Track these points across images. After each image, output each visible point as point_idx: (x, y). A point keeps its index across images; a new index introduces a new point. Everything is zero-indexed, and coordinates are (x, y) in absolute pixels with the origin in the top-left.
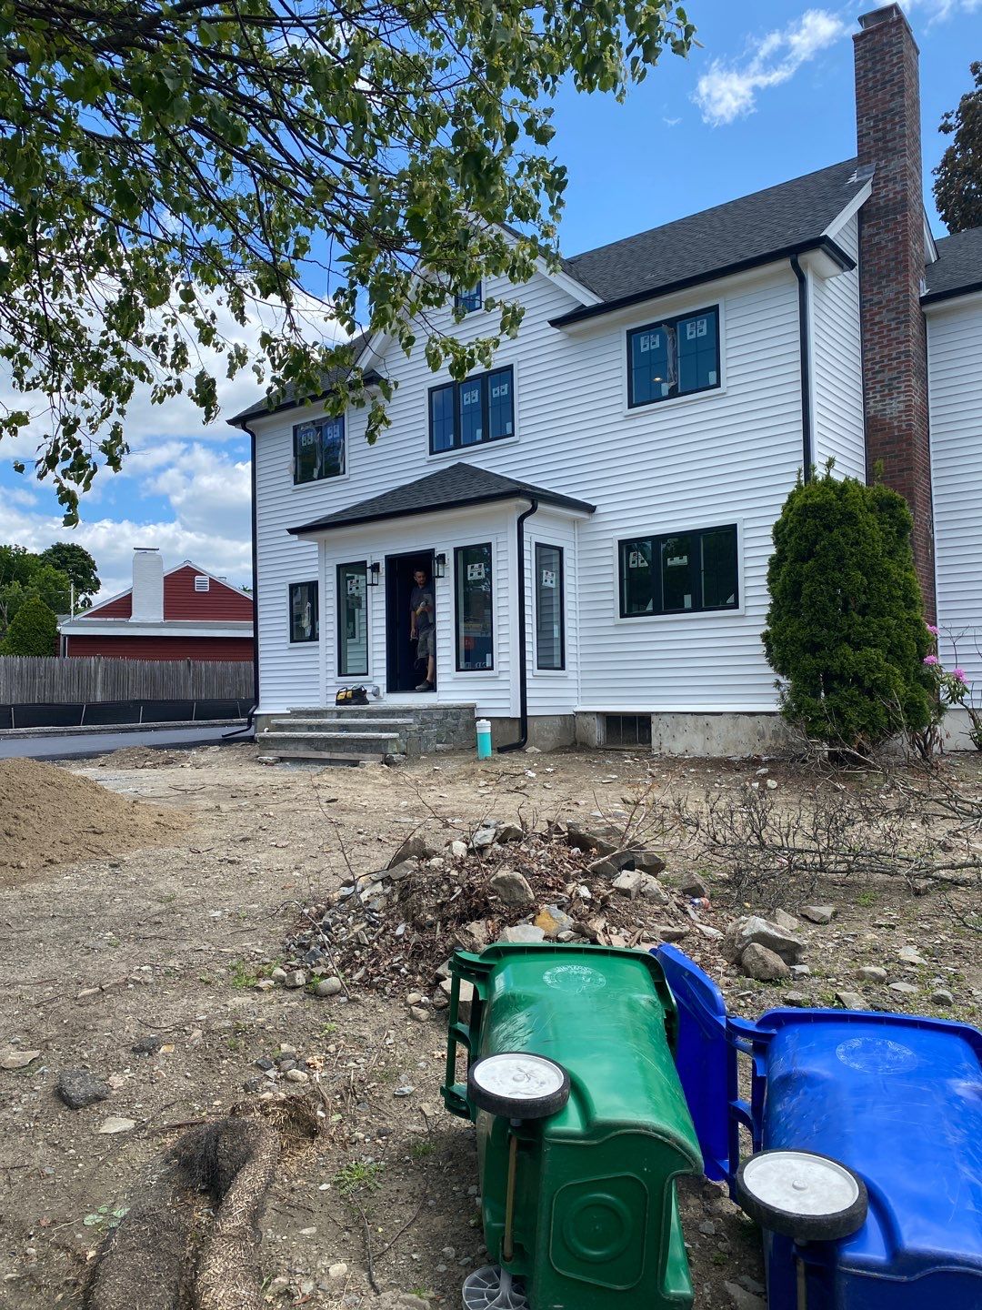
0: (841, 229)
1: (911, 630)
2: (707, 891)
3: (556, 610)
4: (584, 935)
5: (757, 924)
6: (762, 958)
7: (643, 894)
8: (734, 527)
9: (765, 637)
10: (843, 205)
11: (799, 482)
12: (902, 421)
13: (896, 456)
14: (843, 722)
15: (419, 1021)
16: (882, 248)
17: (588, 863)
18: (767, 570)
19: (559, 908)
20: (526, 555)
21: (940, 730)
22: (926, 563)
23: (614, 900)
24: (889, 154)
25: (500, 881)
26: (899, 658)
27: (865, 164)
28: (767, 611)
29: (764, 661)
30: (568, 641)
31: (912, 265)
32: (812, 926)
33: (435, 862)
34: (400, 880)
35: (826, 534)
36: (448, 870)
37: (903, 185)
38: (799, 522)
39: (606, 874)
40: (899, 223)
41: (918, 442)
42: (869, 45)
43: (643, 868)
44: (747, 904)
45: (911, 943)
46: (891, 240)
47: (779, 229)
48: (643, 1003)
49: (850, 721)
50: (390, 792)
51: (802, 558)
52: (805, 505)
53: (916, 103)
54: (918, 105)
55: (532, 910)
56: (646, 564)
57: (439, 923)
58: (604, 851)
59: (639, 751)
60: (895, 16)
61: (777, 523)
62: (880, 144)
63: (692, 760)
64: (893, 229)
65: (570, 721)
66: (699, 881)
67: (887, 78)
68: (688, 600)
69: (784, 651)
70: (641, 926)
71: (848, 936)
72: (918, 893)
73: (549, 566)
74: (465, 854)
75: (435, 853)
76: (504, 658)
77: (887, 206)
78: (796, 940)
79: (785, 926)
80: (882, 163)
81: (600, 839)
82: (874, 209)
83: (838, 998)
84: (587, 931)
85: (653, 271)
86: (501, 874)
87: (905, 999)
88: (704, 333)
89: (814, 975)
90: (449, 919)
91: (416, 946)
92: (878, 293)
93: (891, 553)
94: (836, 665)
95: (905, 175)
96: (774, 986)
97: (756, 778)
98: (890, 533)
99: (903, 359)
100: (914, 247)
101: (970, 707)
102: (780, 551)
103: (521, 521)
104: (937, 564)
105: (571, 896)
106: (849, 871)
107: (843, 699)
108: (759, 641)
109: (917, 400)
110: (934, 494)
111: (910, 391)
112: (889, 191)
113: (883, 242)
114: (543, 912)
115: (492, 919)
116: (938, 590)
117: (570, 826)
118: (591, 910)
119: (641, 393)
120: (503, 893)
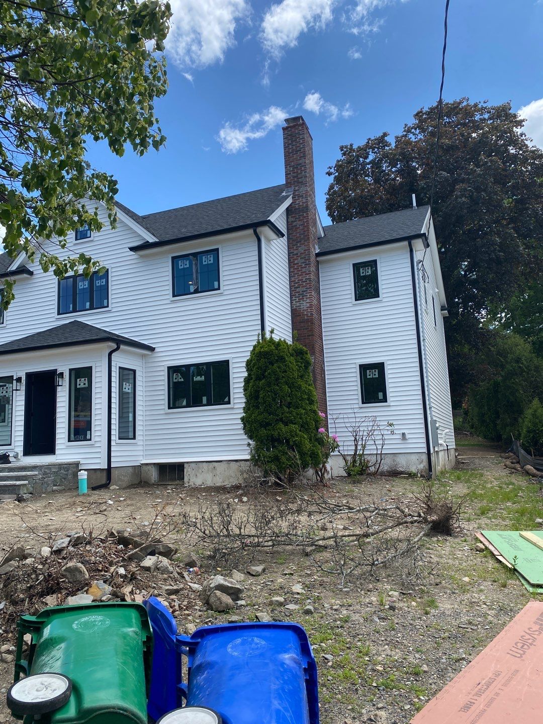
0: (278, 217)
1: (312, 415)
2: (198, 564)
3: (131, 405)
4: (117, 597)
5: (219, 580)
6: (219, 599)
7: (158, 569)
8: (227, 362)
9: (242, 419)
10: (279, 206)
11: (258, 340)
12: (308, 312)
13: (306, 329)
14: (280, 464)
15: (6, 662)
16: (298, 228)
17: (126, 554)
18: (243, 384)
19: (105, 582)
20: (113, 374)
21: (328, 466)
22: (321, 381)
23: (140, 574)
24: (300, 184)
25: (68, 570)
26: (306, 430)
27: (289, 187)
28: (244, 405)
29: (242, 432)
30: (138, 423)
31: (312, 238)
32: (251, 577)
33: (29, 561)
34: (5, 574)
35: (270, 366)
36: (37, 565)
37: (306, 200)
38: (257, 360)
39: (137, 559)
40: (305, 217)
41: (316, 323)
42: (289, 133)
43: (161, 554)
44: (219, 569)
45: (299, 582)
46: (302, 225)
47: (249, 214)
48: (131, 634)
49: (283, 463)
50: (18, 518)
51: (259, 378)
52: (260, 352)
53: (312, 162)
54: (313, 164)
55: (87, 584)
56: (182, 380)
57: (27, 599)
58: (136, 544)
59: (177, 485)
60: (301, 121)
61: (248, 360)
62: (296, 179)
63: (204, 488)
64: (302, 220)
65: (138, 469)
66: (194, 558)
67: (298, 149)
68: (204, 399)
69: (251, 426)
70: (154, 588)
71: (269, 581)
72: (307, 555)
73: (127, 380)
74: (49, 555)
75: (30, 555)
76: (98, 434)
77: (299, 208)
78: (238, 587)
79: (237, 579)
80: (297, 188)
81: (136, 539)
82: (293, 209)
83: (257, 617)
84: (119, 594)
85: (186, 227)
86: (70, 564)
87: (291, 614)
88: (212, 262)
89: (247, 606)
90: (34, 596)
91: (11, 615)
92: (296, 250)
93: (302, 377)
94: (276, 434)
95: (307, 195)
96: (225, 614)
97: (236, 496)
98: (301, 367)
99: (308, 282)
100: (312, 229)
101: (343, 454)
102: (249, 375)
103: (110, 355)
104: (326, 382)
105: (112, 574)
106: (273, 545)
107: (280, 451)
108: (240, 421)
109: (315, 302)
110: (324, 347)
111: (312, 298)
112: (300, 201)
113: (298, 225)
114: (93, 585)
115: (61, 593)
116: (327, 395)
117: (118, 532)
118: (124, 581)
119: (180, 289)
120: (69, 577)
